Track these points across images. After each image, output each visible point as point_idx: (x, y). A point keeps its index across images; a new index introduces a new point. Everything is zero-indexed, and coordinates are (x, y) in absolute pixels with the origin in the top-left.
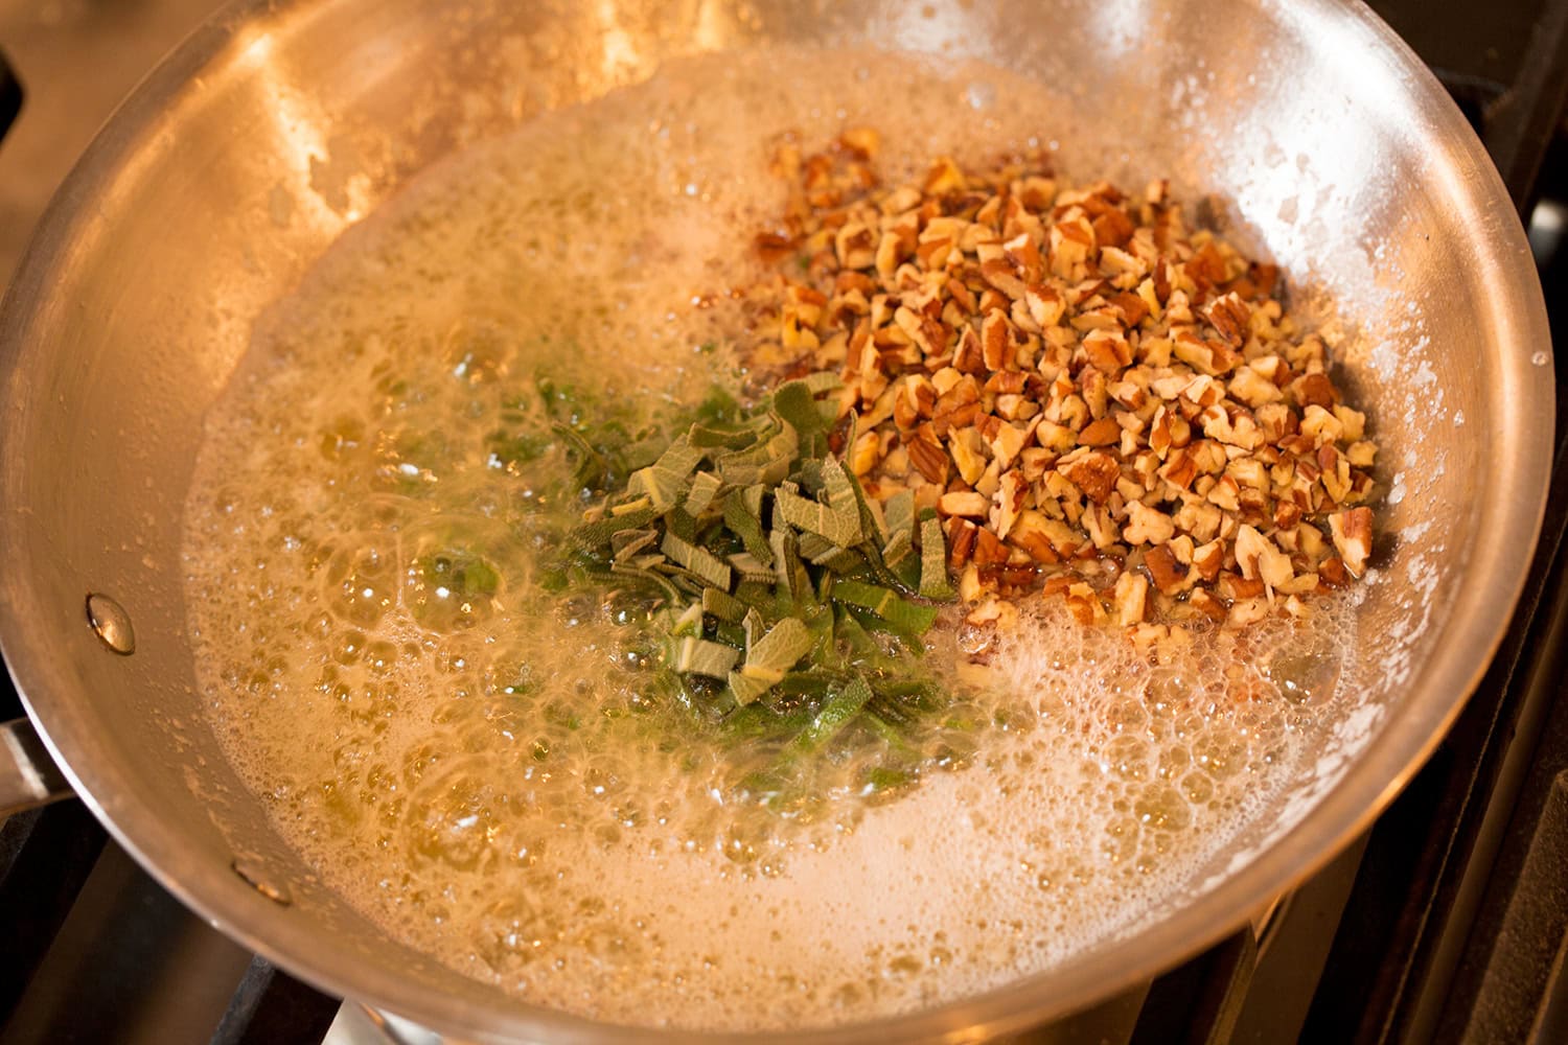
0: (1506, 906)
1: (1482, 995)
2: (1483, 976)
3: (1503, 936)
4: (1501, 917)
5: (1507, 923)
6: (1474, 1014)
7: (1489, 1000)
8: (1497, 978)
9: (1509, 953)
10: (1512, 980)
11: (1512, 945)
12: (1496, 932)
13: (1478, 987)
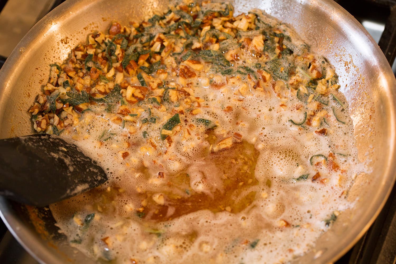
0: (392, 219)
1: (385, 242)
2: (385, 238)
3: (391, 227)
4: (390, 222)
5: (392, 224)
6: (383, 248)
7: (387, 244)
8: (389, 239)
9: (392, 231)
10: (393, 239)
11: (393, 230)
12: (389, 226)
13: (384, 240)
